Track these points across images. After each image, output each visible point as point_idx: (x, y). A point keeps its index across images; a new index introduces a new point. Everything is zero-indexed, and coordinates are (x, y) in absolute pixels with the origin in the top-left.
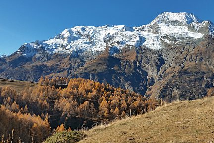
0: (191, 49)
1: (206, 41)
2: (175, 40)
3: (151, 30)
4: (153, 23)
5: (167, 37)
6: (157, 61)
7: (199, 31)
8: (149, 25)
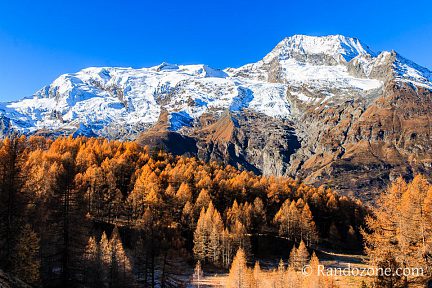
0: (356, 113)
1: (390, 95)
2: (320, 94)
3: (266, 75)
4: (269, 57)
5: (303, 89)
6: (282, 142)
7: (372, 76)
8: (259, 64)
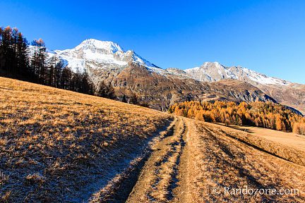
0: (116, 74)
1: (130, 68)
2: (100, 65)
3: (76, 56)
4: (78, 47)
5: (93, 62)
7: (124, 60)
8: (73, 50)
